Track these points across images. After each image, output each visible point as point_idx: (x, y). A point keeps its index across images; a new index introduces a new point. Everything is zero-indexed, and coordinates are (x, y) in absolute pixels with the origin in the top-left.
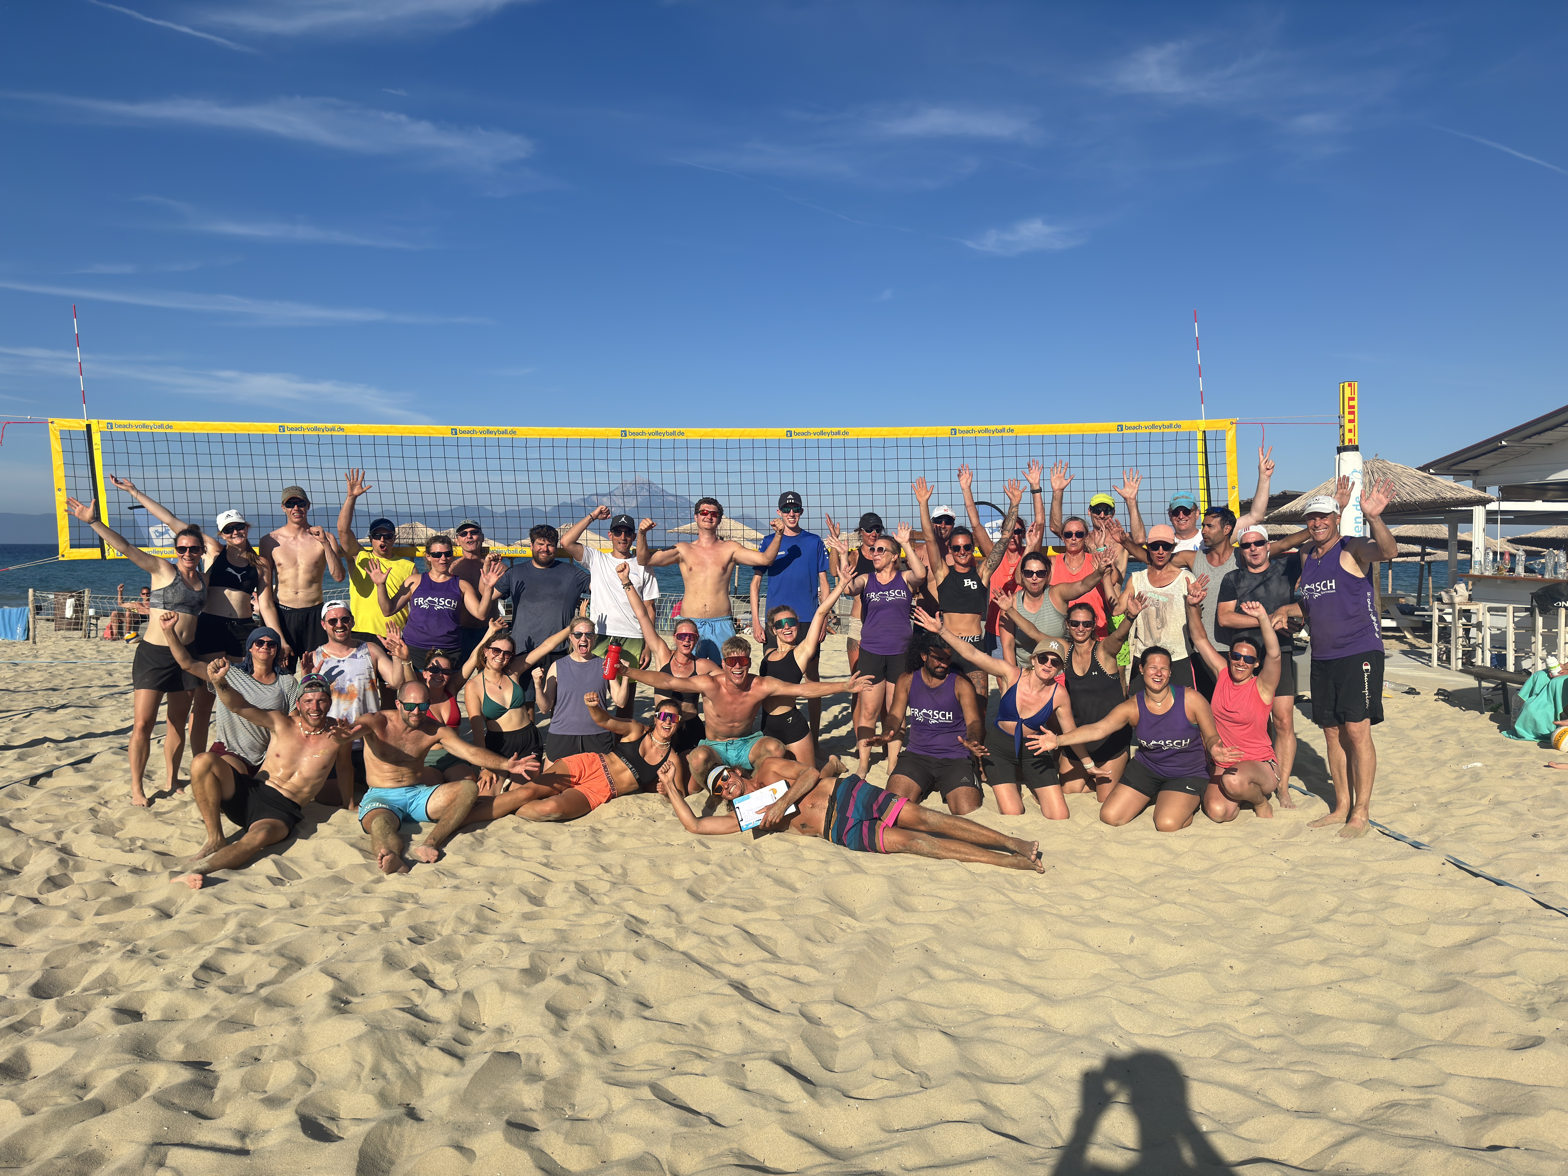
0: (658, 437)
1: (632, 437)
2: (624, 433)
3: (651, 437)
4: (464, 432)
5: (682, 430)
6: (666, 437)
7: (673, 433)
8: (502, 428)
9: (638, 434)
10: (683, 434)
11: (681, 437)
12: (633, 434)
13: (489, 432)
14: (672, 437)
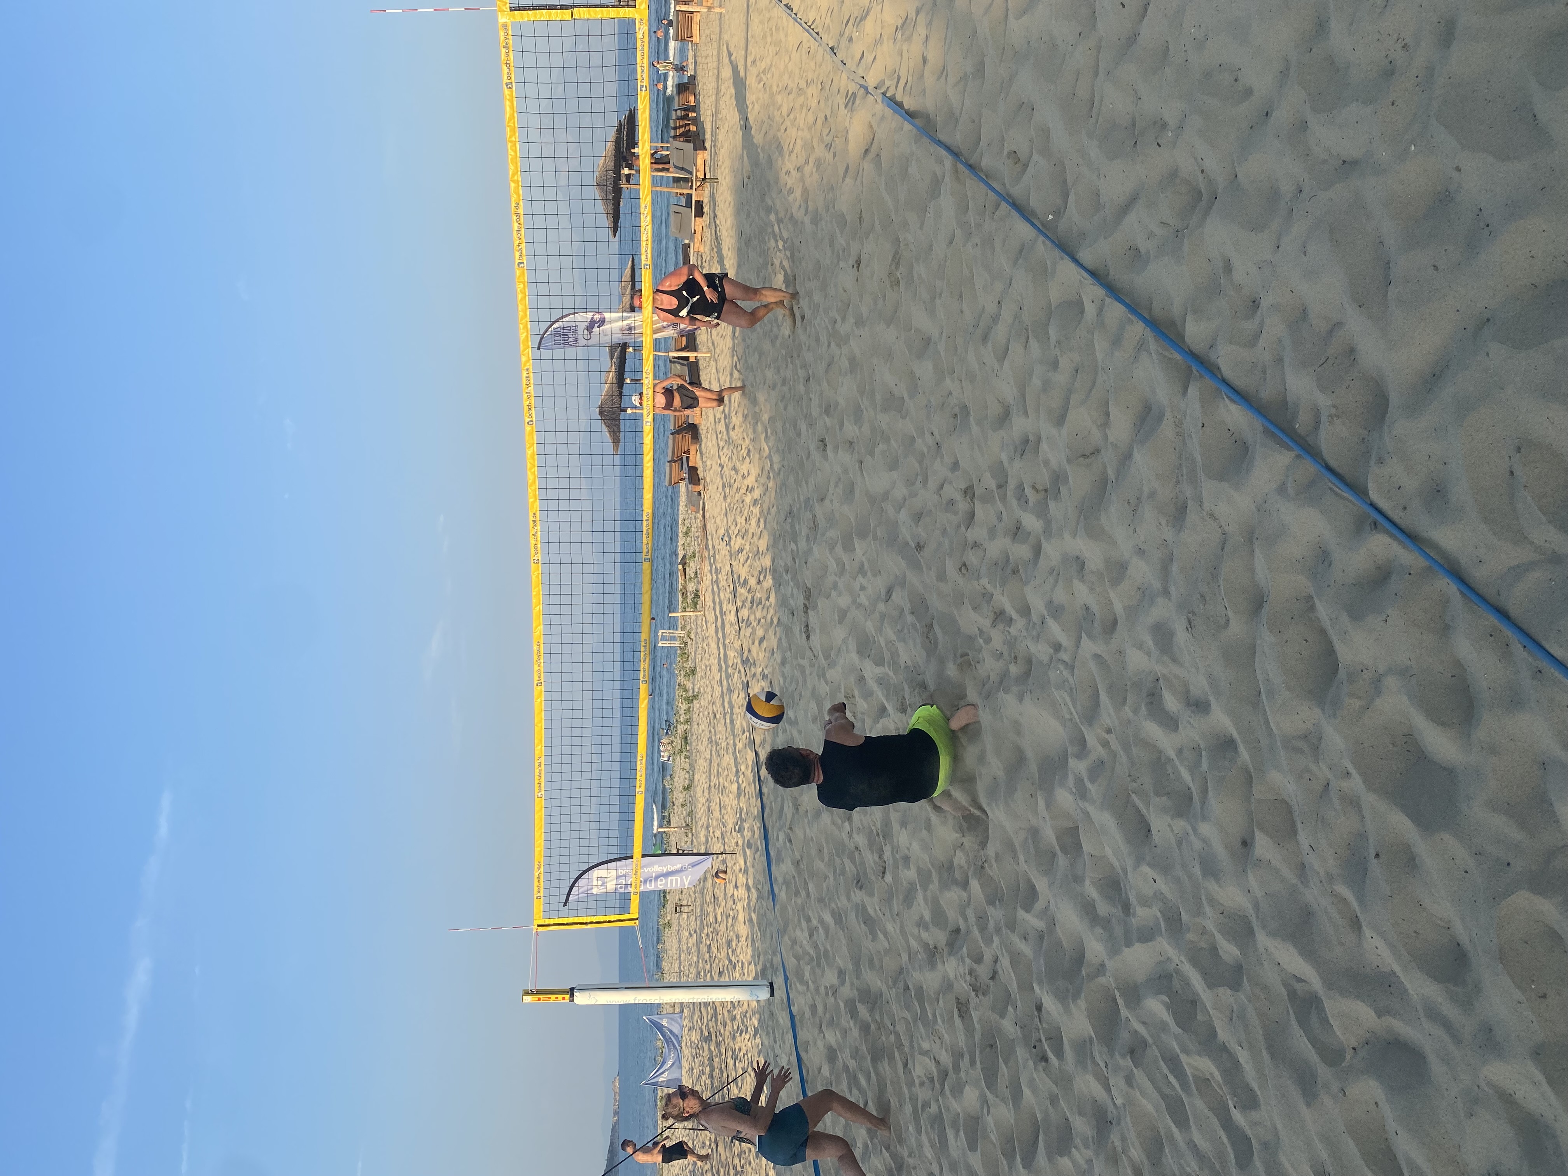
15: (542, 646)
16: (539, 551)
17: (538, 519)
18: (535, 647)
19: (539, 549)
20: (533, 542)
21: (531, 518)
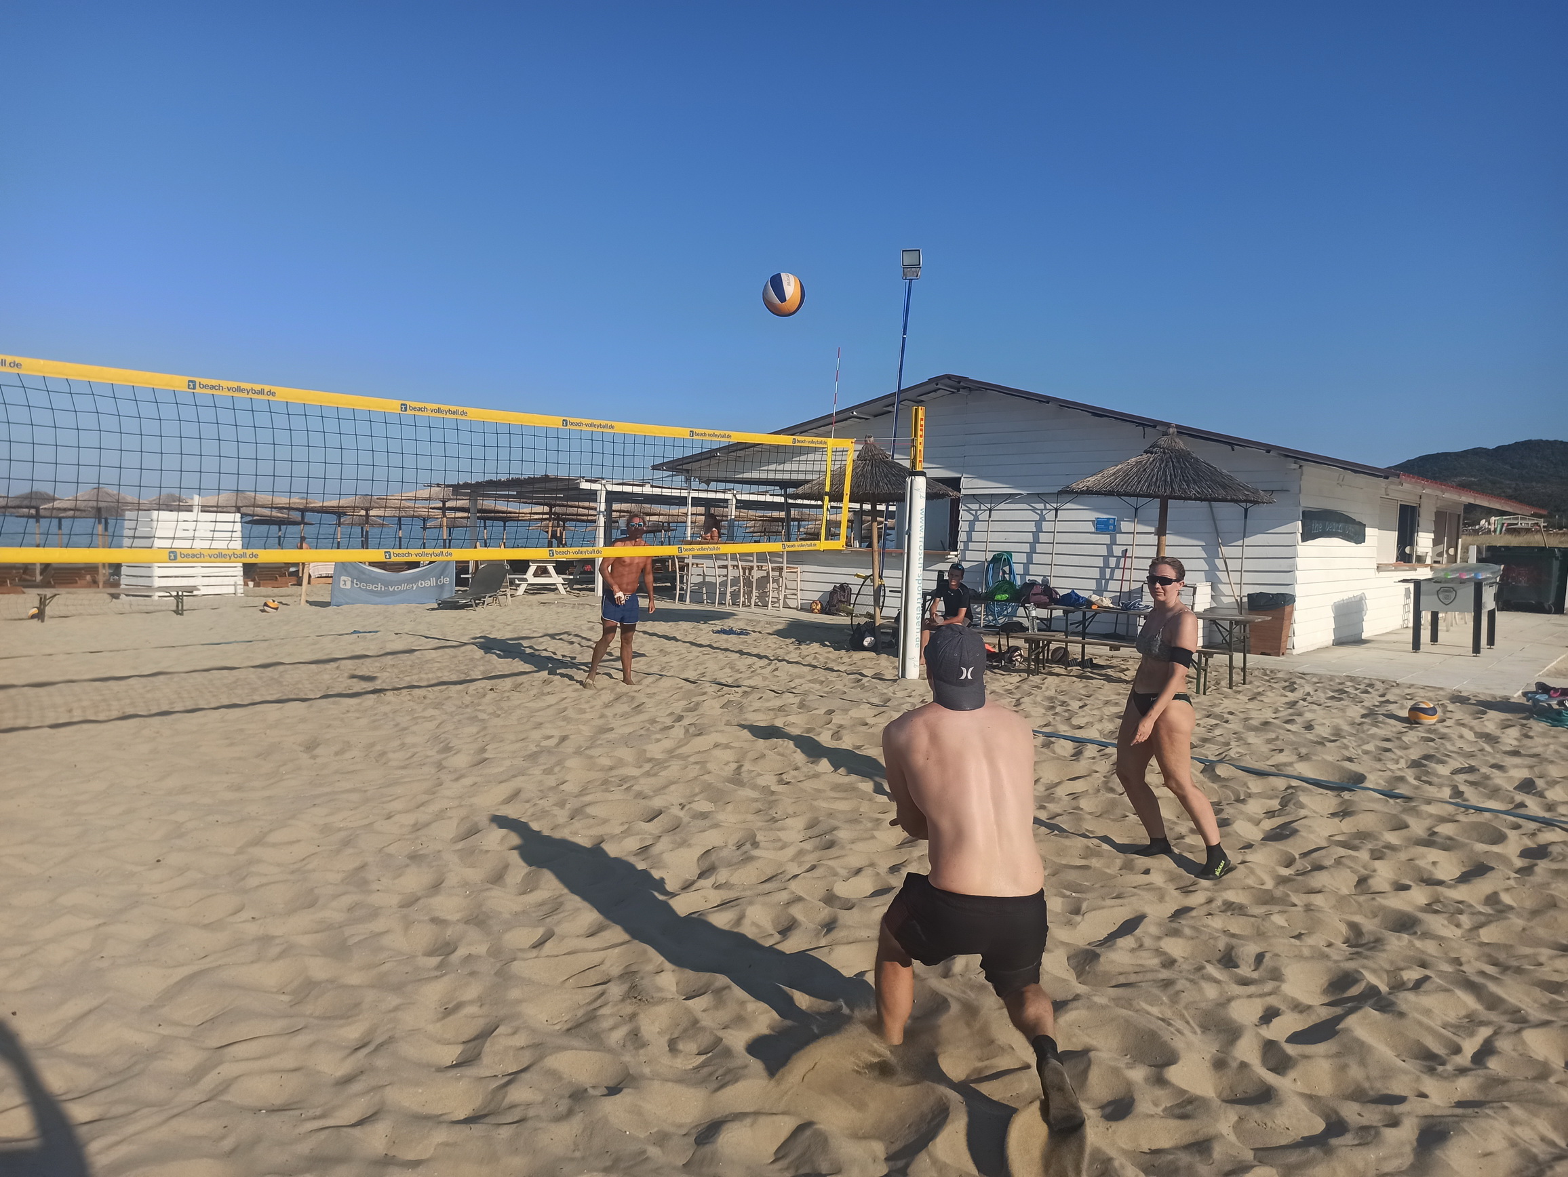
0: (441, 415)
1: (413, 413)
2: (404, 407)
3: (433, 415)
4: (205, 387)
5: (466, 409)
6: (448, 416)
7: (456, 412)
8: (257, 387)
9: (420, 409)
10: (465, 414)
11: (464, 417)
12: (414, 409)
13: (239, 389)
14: (455, 417)
15: (266, 398)
16: (417, 413)
17: (459, 417)
18: (267, 388)
19: (420, 413)
20: (429, 406)
21: (461, 409)
